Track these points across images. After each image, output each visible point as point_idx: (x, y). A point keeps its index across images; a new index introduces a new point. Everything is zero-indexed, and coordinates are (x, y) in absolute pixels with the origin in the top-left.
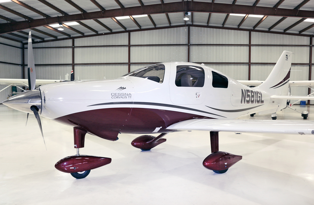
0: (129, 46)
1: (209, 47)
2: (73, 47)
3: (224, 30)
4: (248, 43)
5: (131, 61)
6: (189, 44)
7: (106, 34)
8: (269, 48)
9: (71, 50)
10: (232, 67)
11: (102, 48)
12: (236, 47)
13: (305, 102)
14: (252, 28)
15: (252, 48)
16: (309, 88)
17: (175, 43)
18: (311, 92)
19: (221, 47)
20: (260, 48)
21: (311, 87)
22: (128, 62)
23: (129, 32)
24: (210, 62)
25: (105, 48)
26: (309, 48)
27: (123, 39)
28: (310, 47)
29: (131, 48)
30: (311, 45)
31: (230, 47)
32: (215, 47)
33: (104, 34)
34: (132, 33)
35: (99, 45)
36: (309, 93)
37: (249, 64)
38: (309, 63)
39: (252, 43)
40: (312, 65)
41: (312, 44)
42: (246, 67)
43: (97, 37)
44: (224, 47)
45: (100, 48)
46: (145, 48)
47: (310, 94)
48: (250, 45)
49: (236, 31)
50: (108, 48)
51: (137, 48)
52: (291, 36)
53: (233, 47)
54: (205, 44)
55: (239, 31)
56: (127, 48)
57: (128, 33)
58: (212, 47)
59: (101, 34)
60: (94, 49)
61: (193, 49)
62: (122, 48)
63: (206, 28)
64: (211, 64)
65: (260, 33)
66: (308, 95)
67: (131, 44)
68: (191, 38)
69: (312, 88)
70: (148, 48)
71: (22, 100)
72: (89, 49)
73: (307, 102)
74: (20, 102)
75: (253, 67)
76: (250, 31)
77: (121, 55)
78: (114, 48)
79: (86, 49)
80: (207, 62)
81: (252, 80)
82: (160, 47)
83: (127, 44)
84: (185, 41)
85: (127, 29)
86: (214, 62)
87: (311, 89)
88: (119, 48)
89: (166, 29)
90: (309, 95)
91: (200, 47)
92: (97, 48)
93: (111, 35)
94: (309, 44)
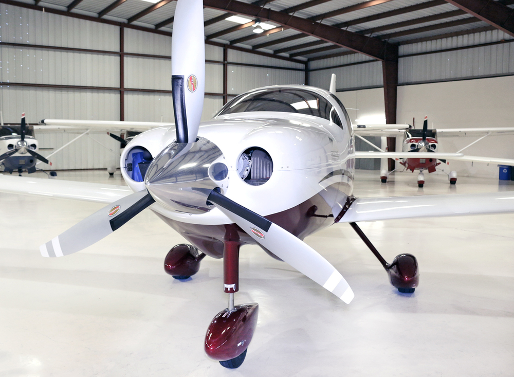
1: (39, 52)
4: (117, 49)
8: (157, 61)
10: (88, 95)
12: (95, 57)
14: (126, 21)
15: (126, 59)
19: (64, 54)
20: (141, 60)
24: (41, 83)
26: (222, 67)
28: (224, 65)
30: (226, 62)
31: (84, 56)
32: (51, 53)
37: (122, 91)
38: (223, 93)
39: (126, 50)
40: (228, 97)
41: (227, 60)
42: (115, 97)
44: (71, 54)
48: (121, 54)
49: (95, 23)
53: (89, 56)
54: (30, 44)
55: (100, 24)
58: (45, 52)
61: (4, 53)
63: (31, 11)
64: (44, 88)
65: (141, 32)
71: (187, 176)
74: (182, 180)
75: (128, 97)
76: (122, 26)
81: (128, 121)
86: (52, 83)
91: (20, 50)
94: (221, 59)
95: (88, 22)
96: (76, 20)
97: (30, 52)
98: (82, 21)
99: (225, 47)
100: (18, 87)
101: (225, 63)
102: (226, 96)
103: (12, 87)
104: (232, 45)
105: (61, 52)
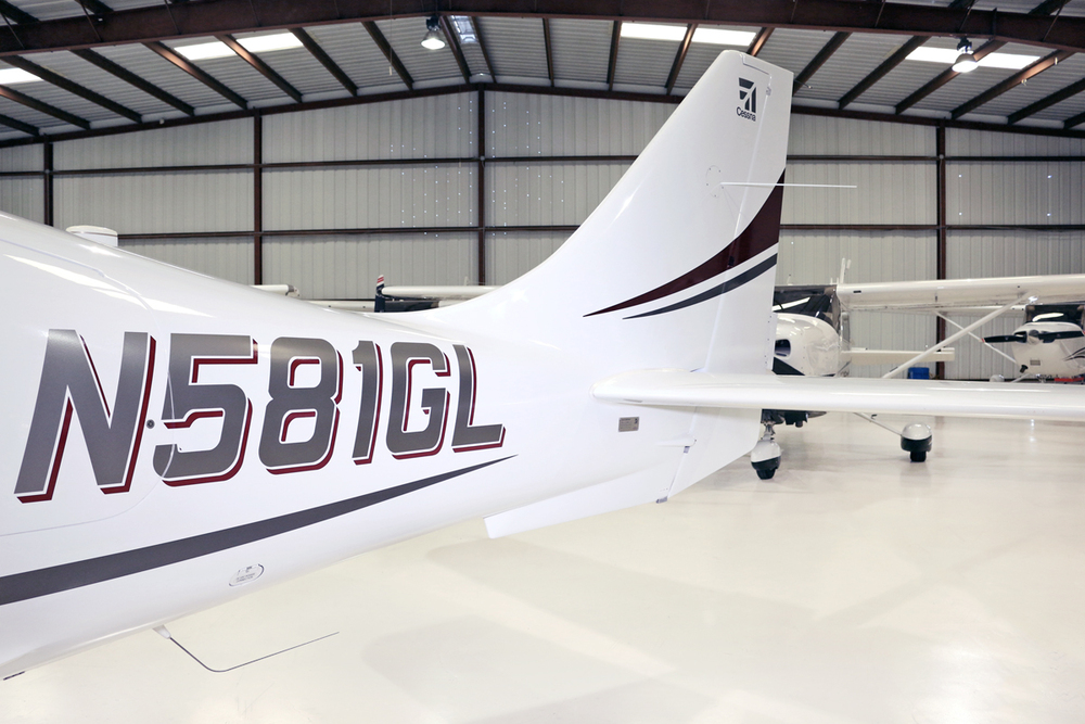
0: (259, 168)
1: (558, 168)
2: (49, 174)
3: (614, 103)
5: (267, 226)
6: (482, 158)
7: (170, 123)
9: (38, 185)
11: (158, 178)
13: (927, 370)
16: (938, 318)
17: (431, 156)
18: (947, 332)
21: (945, 313)
22: (253, 229)
23: (258, 114)
25: (169, 178)
26: (935, 166)
27: (234, 141)
28: (938, 164)
29: (267, 176)
30: (941, 157)
32: (580, 168)
33: (162, 122)
34: (267, 120)
35: (147, 166)
36: (940, 336)
38: (936, 223)
40: (948, 232)
41: (944, 154)
43: (139, 134)
45: (148, 178)
46: (319, 174)
47: (943, 339)
50: (180, 177)
51: (286, 175)
52: (864, 123)
54: (543, 155)
56: (250, 177)
57: (251, 120)
58: (569, 168)
59: (154, 125)
60: (127, 179)
61: (498, 176)
62: (233, 176)
63: (545, 98)
66: (938, 342)
67: (267, 158)
68: (492, 132)
69: (950, 317)
70: (330, 173)
72: (107, 180)
73: (933, 371)
77: (228, 202)
78: (201, 177)
79: (96, 180)
80: (550, 224)
82: (374, 172)
83: (250, 159)
84: (469, 148)
85: (251, 105)
87: (948, 320)
88: (222, 176)
89: (397, 103)
90: (942, 343)
91: (526, 169)
92: (138, 179)
93: (191, 128)
94: (932, 151)
95: (647, 105)
96: (625, 103)
97: (543, 170)
98: (636, 104)
99: (941, 125)
100: (522, 233)
101: (941, 160)
102: (944, 229)
103: (512, 234)
104: (955, 119)
105: (597, 164)
